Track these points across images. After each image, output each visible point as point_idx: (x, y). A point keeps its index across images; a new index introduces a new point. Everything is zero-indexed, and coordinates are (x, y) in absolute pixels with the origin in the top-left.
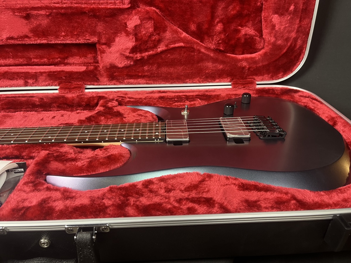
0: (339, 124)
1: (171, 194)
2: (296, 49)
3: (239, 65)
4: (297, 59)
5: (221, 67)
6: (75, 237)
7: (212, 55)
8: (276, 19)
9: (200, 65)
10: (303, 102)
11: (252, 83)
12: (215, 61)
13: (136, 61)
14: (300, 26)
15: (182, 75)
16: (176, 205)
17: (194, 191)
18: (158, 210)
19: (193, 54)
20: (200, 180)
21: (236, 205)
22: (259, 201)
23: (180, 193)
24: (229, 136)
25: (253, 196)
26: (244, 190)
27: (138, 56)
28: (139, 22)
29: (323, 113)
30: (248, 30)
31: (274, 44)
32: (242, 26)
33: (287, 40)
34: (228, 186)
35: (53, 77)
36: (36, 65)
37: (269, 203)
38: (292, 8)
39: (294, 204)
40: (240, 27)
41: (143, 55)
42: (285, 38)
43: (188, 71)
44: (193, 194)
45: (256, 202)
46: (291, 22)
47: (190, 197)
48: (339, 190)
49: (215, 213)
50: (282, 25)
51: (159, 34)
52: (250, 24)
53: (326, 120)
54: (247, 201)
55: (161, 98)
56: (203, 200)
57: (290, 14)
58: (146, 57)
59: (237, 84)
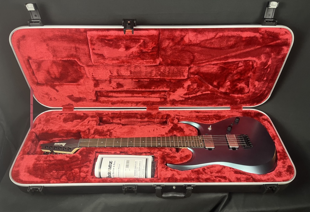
0: (276, 140)
1: (212, 174)
2: (264, 94)
3: (235, 100)
4: (265, 98)
5: (227, 101)
6: (187, 188)
7: (223, 96)
8: (256, 83)
9: (216, 100)
10: (263, 123)
11: (241, 108)
12: (223, 98)
13: (186, 98)
14: (268, 86)
15: (207, 104)
16: (215, 178)
17: (220, 173)
18: (210, 180)
19: (213, 96)
20: (221, 168)
21: (233, 179)
22: (241, 178)
23: (215, 174)
24: (230, 147)
25: (239, 176)
26: (236, 174)
27: (187, 96)
28: (190, 84)
29: (271, 132)
30: (242, 85)
31: (254, 92)
32: (239, 83)
33: (261, 91)
34: (231, 172)
35: (144, 103)
36: (136, 97)
37: (244, 179)
38: (265, 79)
39: (252, 180)
40: (238, 84)
41: (190, 96)
42: (260, 90)
43: (210, 102)
44: (219, 174)
45: (240, 178)
46: (264, 84)
47: (219, 175)
48: (267, 175)
49: (227, 182)
50: (259, 85)
51: (199, 89)
52: (243, 83)
53: (271, 136)
54: (237, 178)
55: (197, 117)
56: (223, 177)
57: (264, 81)
58: (191, 97)
59: (233, 108)
